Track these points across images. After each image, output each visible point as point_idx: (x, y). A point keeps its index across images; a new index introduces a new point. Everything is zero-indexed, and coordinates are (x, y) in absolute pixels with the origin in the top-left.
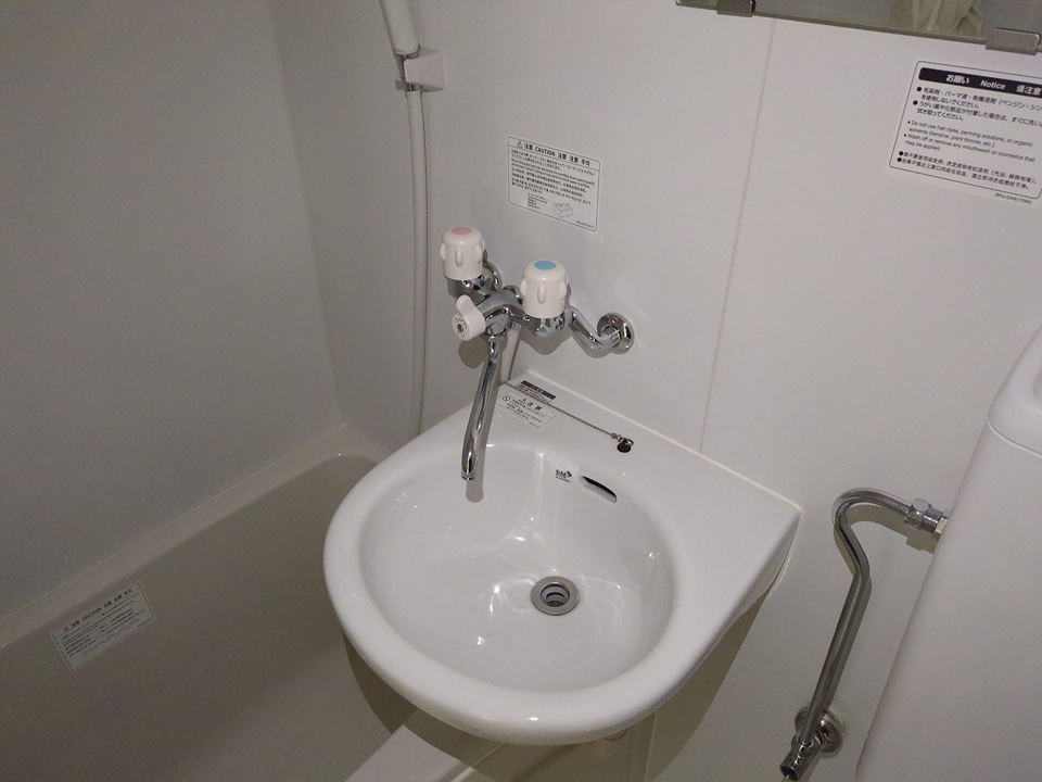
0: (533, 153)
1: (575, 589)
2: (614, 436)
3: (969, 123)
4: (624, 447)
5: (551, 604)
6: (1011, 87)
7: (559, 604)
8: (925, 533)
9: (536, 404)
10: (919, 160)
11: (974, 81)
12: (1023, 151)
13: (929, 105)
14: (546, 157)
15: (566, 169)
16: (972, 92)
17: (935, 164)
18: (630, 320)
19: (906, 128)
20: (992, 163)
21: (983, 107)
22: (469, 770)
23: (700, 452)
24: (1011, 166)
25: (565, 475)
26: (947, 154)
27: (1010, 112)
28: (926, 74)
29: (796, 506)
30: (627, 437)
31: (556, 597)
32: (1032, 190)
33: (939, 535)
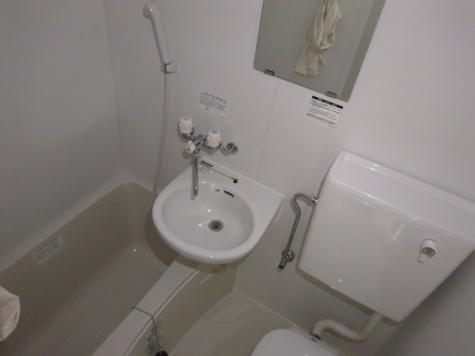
0: (208, 96)
1: (222, 224)
2: (232, 178)
3: (322, 109)
4: (235, 181)
5: (214, 228)
6: (331, 104)
7: (217, 228)
8: (313, 203)
9: (207, 169)
10: (312, 116)
11: (324, 101)
12: (333, 117)
13: (314, 104)
14: (212, 97)
15: (218, 102)
16: (323, 103)
17: (316, 117)
18: (237, 144)
19: (309, 108)
20: (328, 119)
21: (325, 107)
22: (198, 272)
23: (257, 181)
24: (331, 120)
25: (218, 191)
26: (318, 115)
27: (331, 109)
28: (313, 97)
29: (283, 196)
30: (236, 178)
31: (216, 226)
32: (335, 126)
33: (316, 204)
